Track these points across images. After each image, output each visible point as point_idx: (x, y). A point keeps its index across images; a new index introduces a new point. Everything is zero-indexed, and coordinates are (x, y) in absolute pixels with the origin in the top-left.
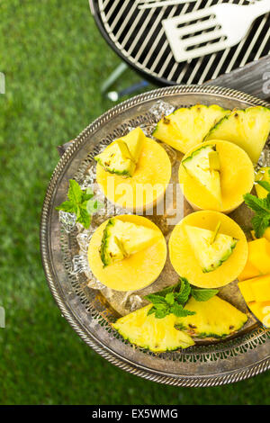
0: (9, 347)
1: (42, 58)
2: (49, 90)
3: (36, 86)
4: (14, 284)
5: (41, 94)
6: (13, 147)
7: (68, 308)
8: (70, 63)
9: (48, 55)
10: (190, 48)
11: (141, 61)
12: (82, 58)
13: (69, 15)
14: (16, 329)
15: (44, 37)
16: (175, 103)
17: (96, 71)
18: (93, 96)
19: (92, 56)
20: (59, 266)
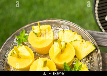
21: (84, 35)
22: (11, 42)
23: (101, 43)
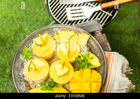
1: (31, 16)
2: (31, 26)
3: (27, 24)
4: (7, 85)
5: (28, 26)
6: (16, 41)
7: (16, 85)
8: (39, 18)
9: (33, 15)
11: (58, 19)
12: (43, 17)
13: (42, 4)
15: (33, 9)
16: (61, 29)
17: (47, 22)
19: (46, 17)
20: (16, 72)
22: (18, 61)
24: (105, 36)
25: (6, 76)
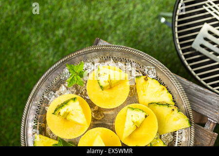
0: (18, 72)
10: (202, 46)
14: (27, 69)
18: (154, 12)
20: (43, 88)
21: (176, 92)
22: (58, 73)
23: (197, 108)
24: (215, 138)
25: (51, 37)
